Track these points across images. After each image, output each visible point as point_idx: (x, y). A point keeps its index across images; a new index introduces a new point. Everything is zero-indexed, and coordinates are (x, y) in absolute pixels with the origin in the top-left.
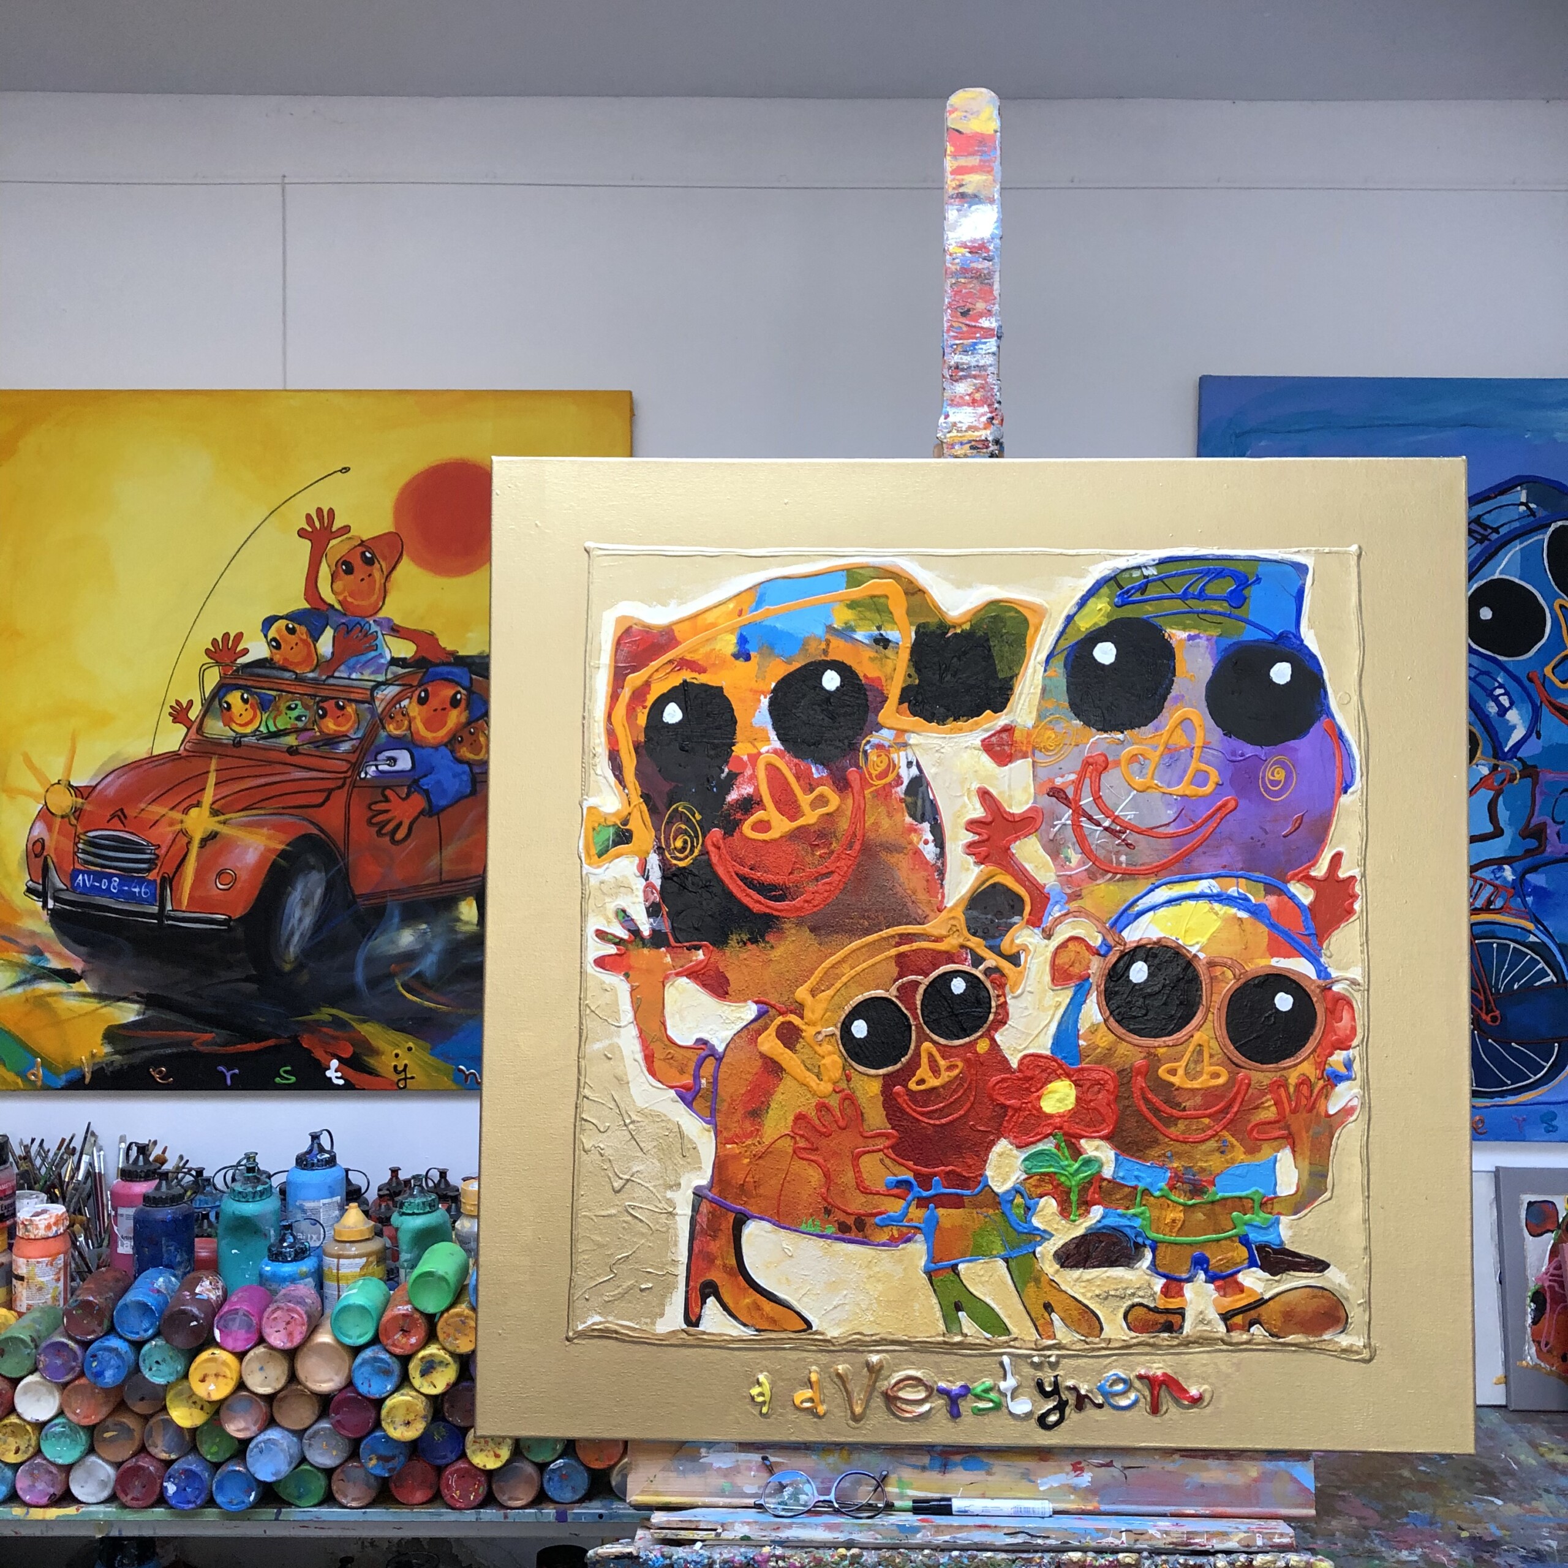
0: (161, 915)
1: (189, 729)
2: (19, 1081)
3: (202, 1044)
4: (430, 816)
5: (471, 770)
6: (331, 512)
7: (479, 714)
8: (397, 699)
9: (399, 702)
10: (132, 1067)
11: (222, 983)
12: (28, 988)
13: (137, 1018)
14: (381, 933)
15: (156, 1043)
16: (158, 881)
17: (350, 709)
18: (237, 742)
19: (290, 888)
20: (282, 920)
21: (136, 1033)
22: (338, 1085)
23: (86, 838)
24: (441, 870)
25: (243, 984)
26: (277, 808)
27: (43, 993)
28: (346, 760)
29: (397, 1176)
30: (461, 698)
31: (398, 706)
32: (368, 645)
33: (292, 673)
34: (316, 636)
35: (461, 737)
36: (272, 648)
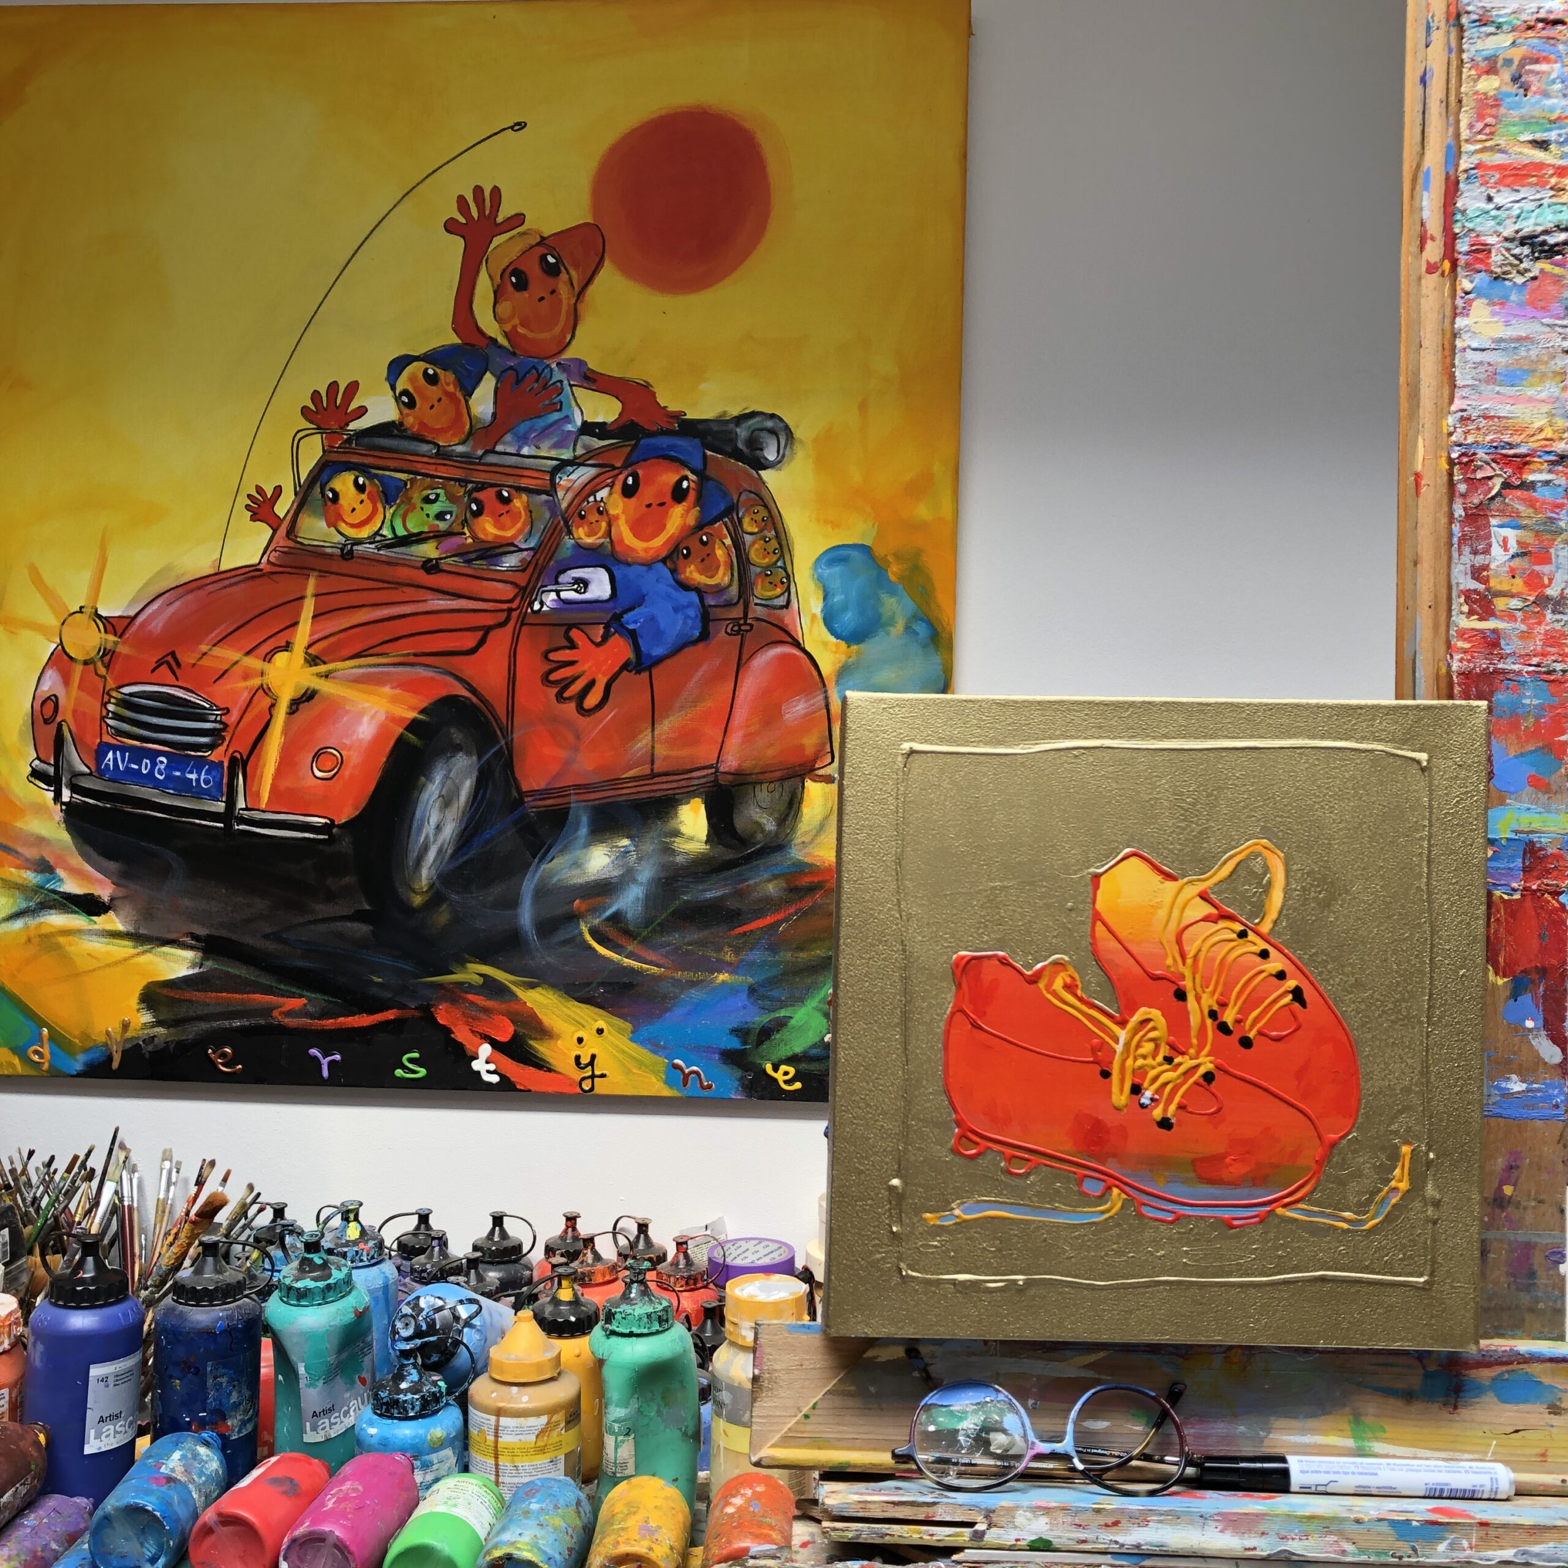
0: (229, 815)
1: (275, 531)
2: (16, 1061)
3: (289, 1014)
4: (639, 672)
5: (702, 600)
6: (496, 192)
7: (715, 514)
8: (590, 488)
9: (593, 493)
10: (181, 1046)
11: (317, 921)
12: (32, 922)
13: (191, 972)
14: (561, 851)
15: (218, 1010)
16: (226, 764)
17: (519, 503)
18: (347, 553)
19: (423, 779)
20: (410, 827)
21: (188, 995)
22: (490, 1084)
23: (119, 696)
24: (653, 755)
25: (349, 924)
26: (408, 654)
27: (53, 930)
28: (511, 583)
29: (574, 1229)
30: (688, 487)
31: (591, 499)
32: (547, 402)
33: (431, 446)
34: (469, 388)
35: (687, 548)
36: (401, 406)
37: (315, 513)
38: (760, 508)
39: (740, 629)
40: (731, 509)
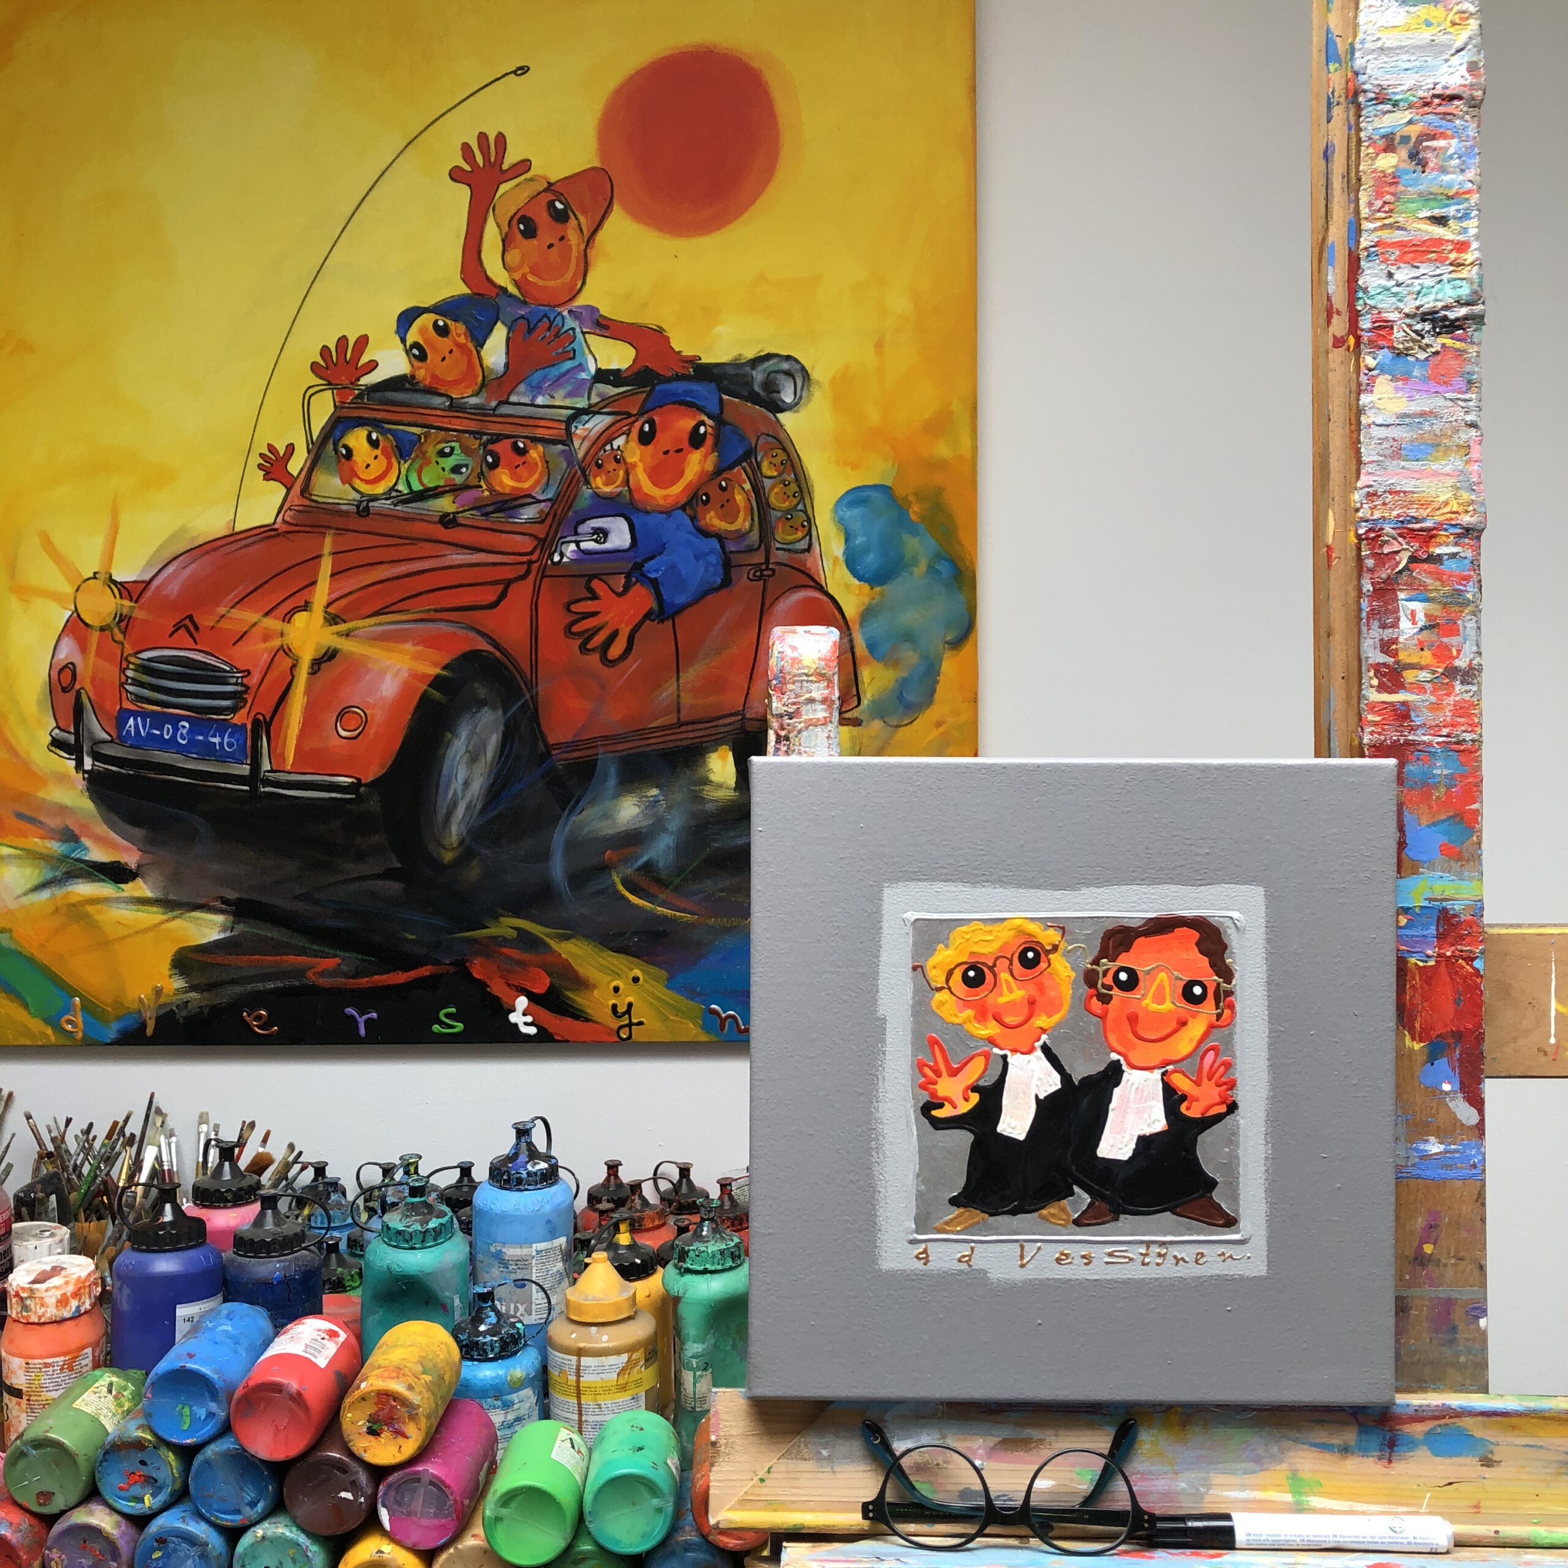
0: (255, 777)
1: (289, 490)
2: (49, 1031)
3: (322, 974)
4: (662, 621)
5: (723, 547)
6: (501, 139)
7: (733, 458)
8: (606, 437)
9: (610, 441)
10: (216, 1010)
11: (345, 881)
12: (59, 892)
13: (222, 936)
14: (593, 802)
15: (252, 972)
16: (249, 727)
17: (535, 454)
18: (363, 509)
19: (449, 735)
20: (438, 784)
21: (221, 958)
22: (528, 1035)
23: (138, 662)
24: (679, 704)
25: (381, 883)
26: (429, 610)
27: (80, 899)
28: (530, 535)
29: (617, 1177)
30: (706, 432)
31: (608, 447)
32: (560, 350)
33: (444, 399)
34: (481, 338)
35: (706, 495)
36: (413, 359)
37: (330, 472)
38: (779, 451)
39: (762, 575)
40: (750, 453)
